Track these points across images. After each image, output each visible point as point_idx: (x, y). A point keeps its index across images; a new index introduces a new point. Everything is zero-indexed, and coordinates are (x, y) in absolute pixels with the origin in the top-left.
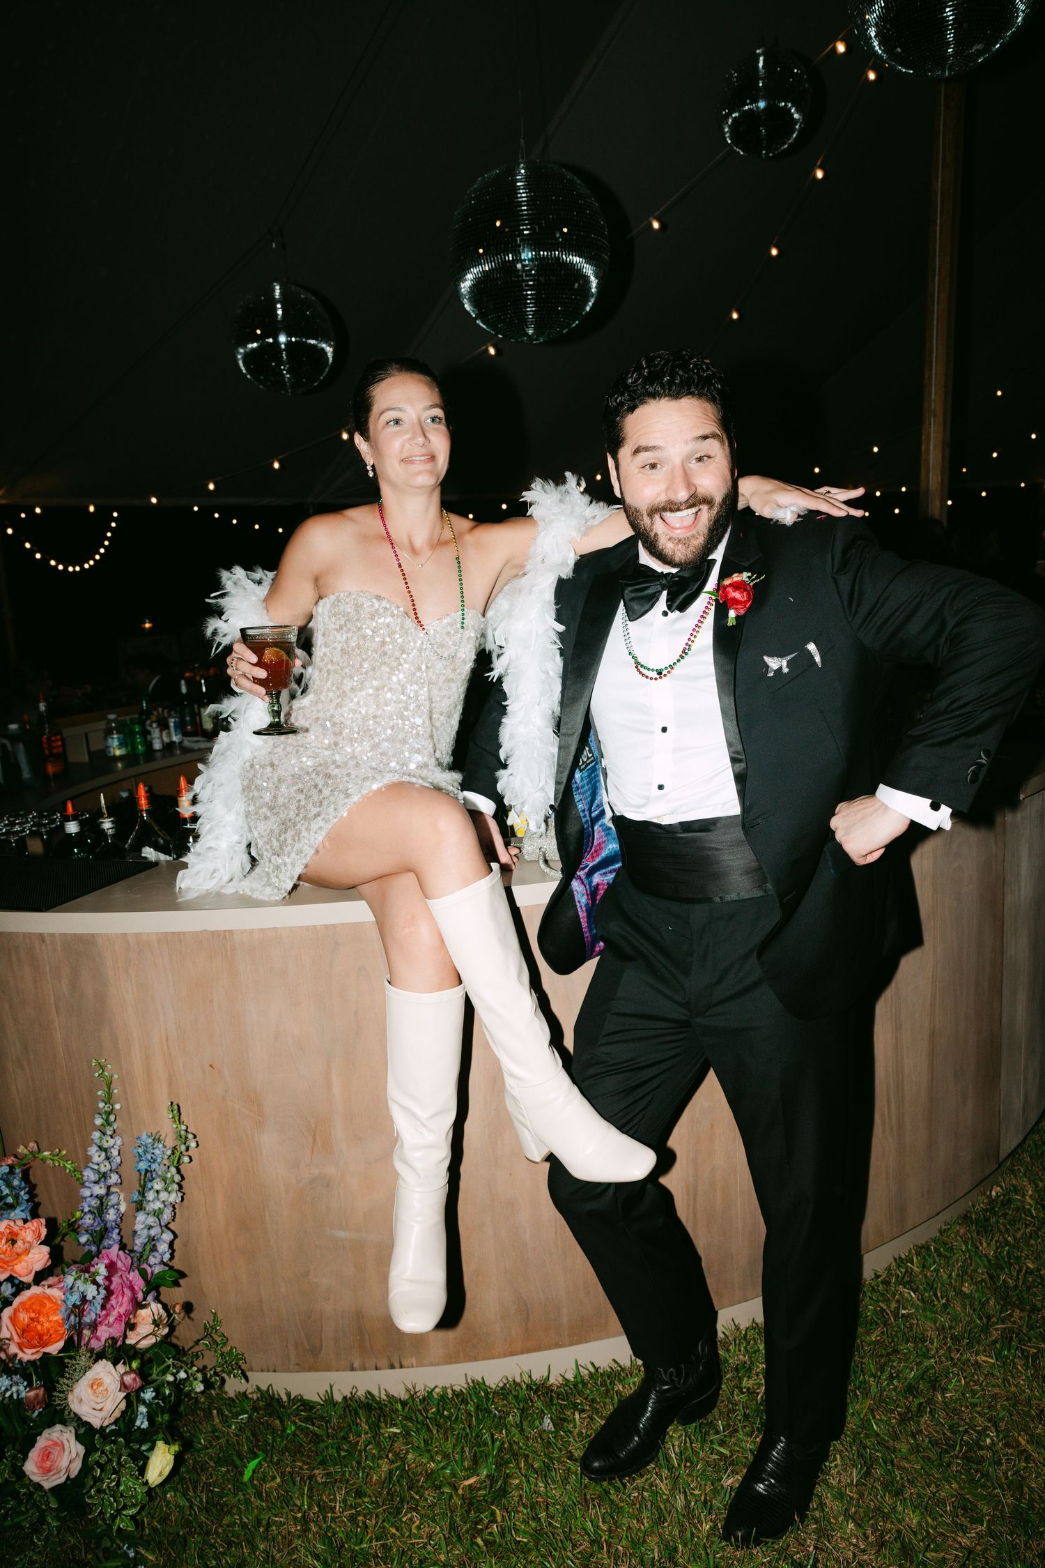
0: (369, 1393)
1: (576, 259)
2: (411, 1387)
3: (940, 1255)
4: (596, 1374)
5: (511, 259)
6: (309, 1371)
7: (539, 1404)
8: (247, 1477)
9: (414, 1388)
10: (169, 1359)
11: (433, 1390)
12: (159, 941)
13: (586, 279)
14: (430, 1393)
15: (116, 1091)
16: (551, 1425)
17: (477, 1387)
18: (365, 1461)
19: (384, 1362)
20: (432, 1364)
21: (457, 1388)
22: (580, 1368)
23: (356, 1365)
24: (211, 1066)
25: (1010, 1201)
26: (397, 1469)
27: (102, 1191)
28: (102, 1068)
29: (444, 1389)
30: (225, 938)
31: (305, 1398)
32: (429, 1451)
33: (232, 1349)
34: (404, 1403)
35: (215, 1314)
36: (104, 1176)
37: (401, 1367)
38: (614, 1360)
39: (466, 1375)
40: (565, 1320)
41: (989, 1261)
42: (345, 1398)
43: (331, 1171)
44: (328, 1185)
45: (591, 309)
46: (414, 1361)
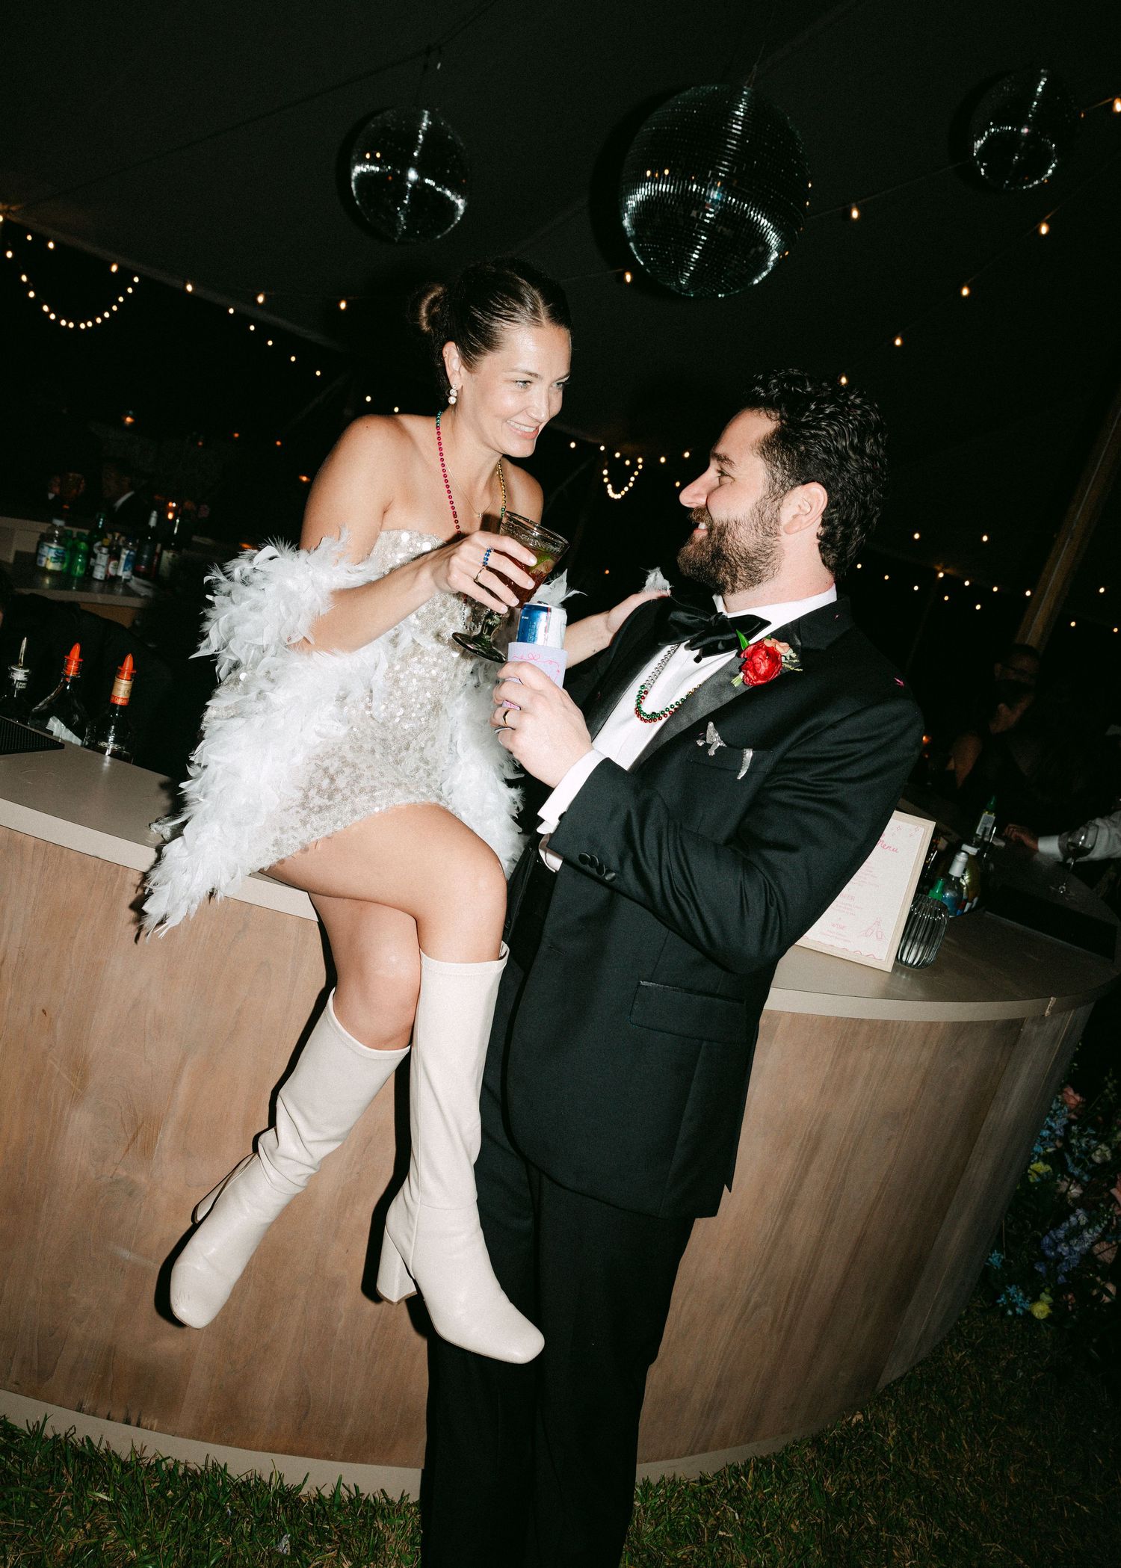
0: (89, 1439)
1: (764, 222)
2: (138, 1449)
3: (779, 1476)
4: (357, 1500)
5: (694, 190)
7: (283, 1518)
9: (143, 1451)
11: (164, 1460)
12: (35, 847)
13: (767, 247)
14: (159, 1462)
16: (288, 1548)
17: (218, 1471)
18: (57, 1523)
19: (120, 1413)
20: (175, 1434)
21: (192, 1467)
22: (342, 1487)
23: (86, 1407)
24: (43, 1011)
25: (870, 1436)
26: (90, 1547)
29: (177, 1463)
30: (117, 871)
31: (8, 1420)
32: (136, 1535)
34: (125, 1466)
37: (138, 1425)
38: (382, 1490)
39: (208, 1456)
40: (347, 1431)
41: (829, 1501)
42: (56, 1436)
43: (141, 1178)
44: (130, 1194)
45: (760, 283)
46: (155, 1423)
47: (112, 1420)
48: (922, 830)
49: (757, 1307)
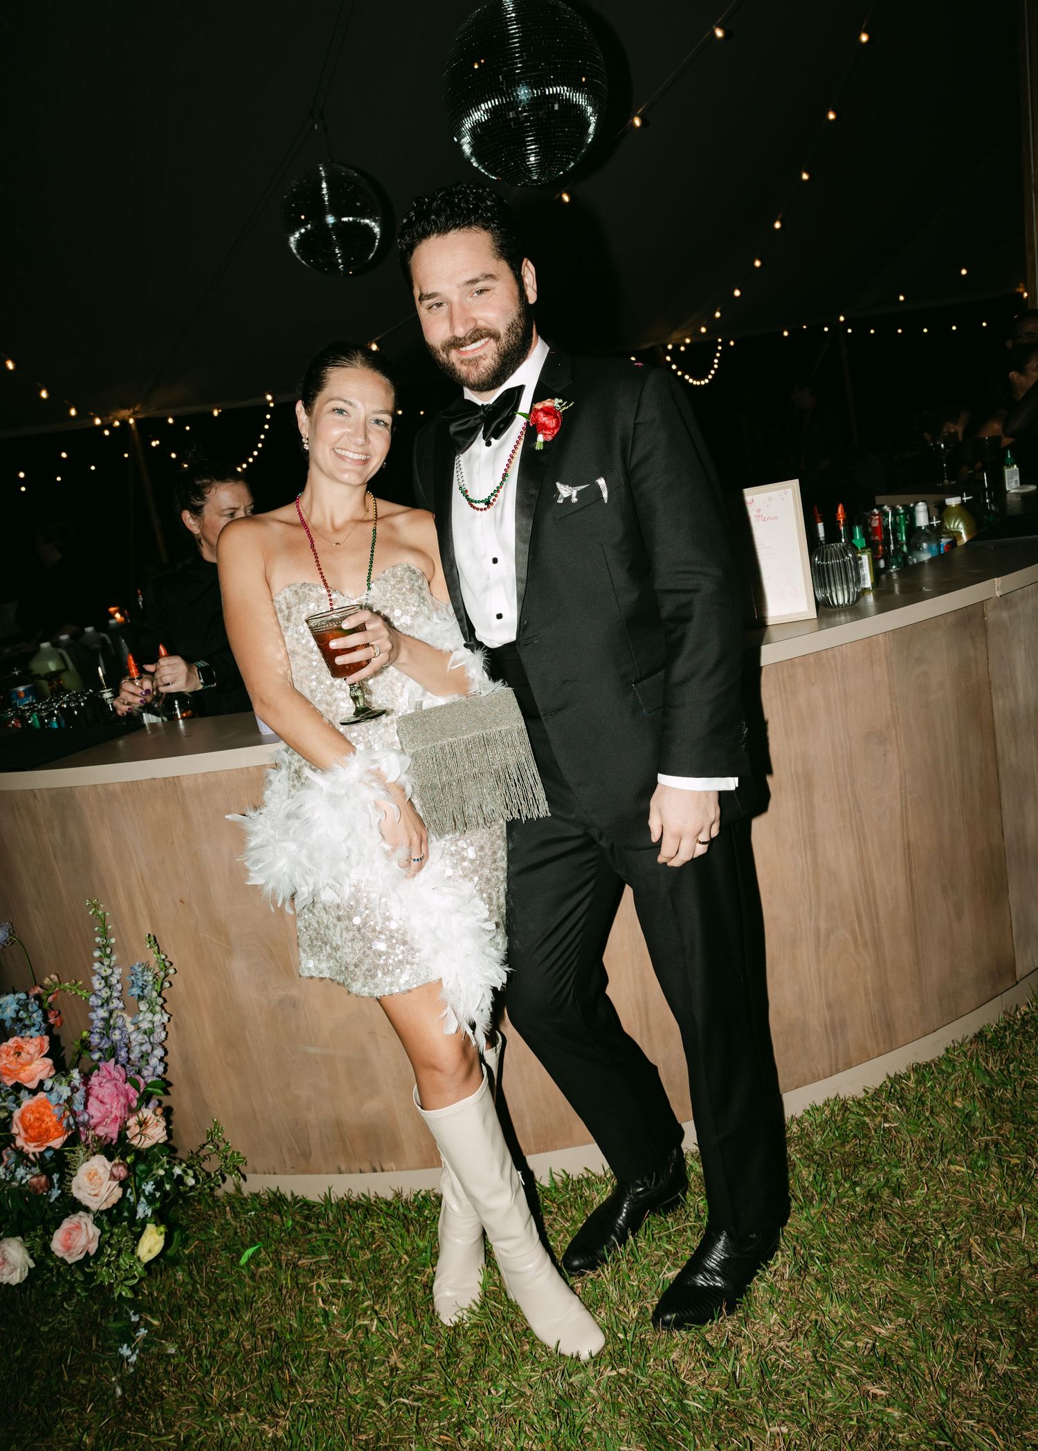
0: (362, 1194)
2: (397, 1190)
4: (568, 1180)
6: (303, 1173)
8: (243, 1261)
9: (400, 1191)
10: (163, 1156)
11: (419, 1193)
12: (122, 790)
14: (416, 1196)
15: (110, 927)
18: (350, 1251)
19: (366, 1166)
20: (409, 1169)
22: (554, 1175)
23: (343, 1168)
24: (181, 901)
27: (106, 1015)
28: (96, 906)
29: (428, 1192)
33: (233, 1152)
34: (388, 1204)
35: (216, 1123)
36: (107, 1001)
37: (383, 1171)
38: (586, 1168)
41: (992, 1077)
42: (342, 1199)
43: (294, 992)
44: (294, 1006)
46: (393, 1165)
47: (364, 1172)
48: (790, 491)
49: (829, 933)
